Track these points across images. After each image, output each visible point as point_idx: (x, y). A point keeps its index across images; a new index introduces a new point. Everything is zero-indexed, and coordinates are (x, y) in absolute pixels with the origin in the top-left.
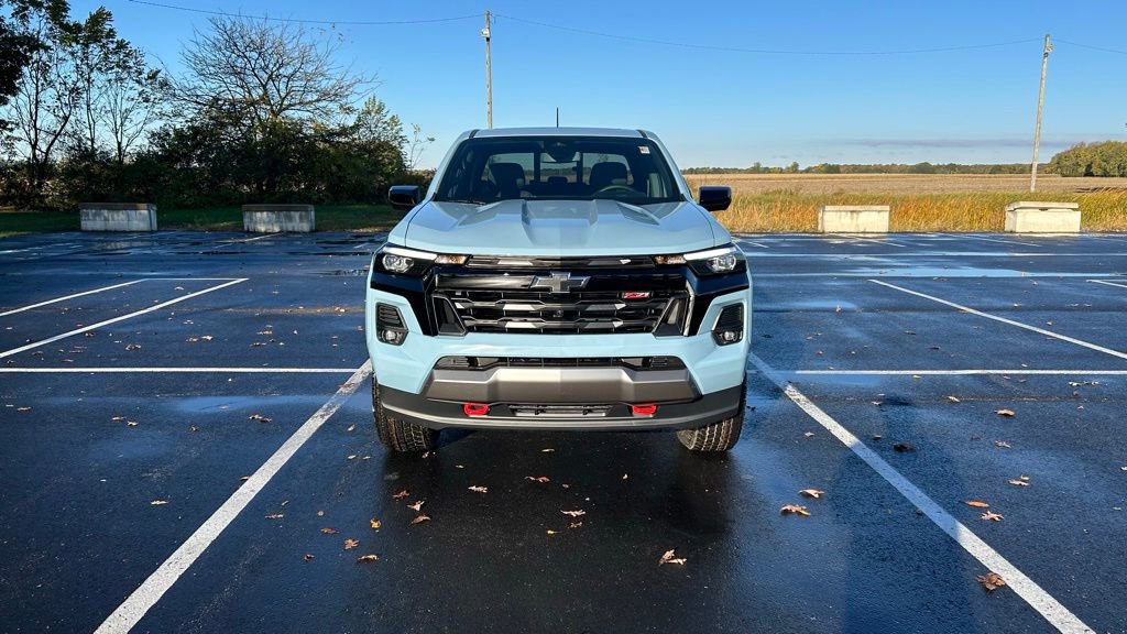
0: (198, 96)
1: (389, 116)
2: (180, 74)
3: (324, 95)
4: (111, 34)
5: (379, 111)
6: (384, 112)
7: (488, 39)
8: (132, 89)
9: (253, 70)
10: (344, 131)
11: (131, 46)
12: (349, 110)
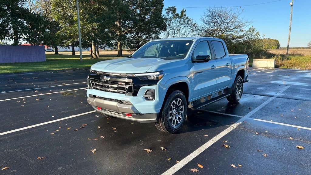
0: (204, 29)
1: (256, 32)
2: (200, 24)
3: (236, 27)
4: (185, 15)
5: (254, 30)
6: (255, 30)
7: (292, 6)
8: (189, 29)
9: (217, 21)
10: (241, 37)
11: (189, 18)
12: (243, 31)
